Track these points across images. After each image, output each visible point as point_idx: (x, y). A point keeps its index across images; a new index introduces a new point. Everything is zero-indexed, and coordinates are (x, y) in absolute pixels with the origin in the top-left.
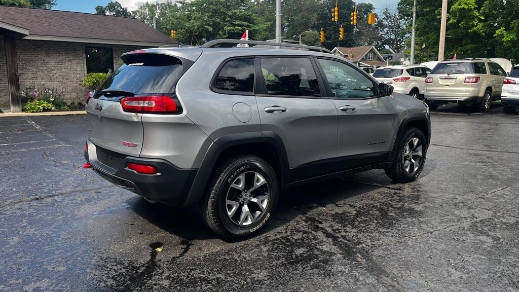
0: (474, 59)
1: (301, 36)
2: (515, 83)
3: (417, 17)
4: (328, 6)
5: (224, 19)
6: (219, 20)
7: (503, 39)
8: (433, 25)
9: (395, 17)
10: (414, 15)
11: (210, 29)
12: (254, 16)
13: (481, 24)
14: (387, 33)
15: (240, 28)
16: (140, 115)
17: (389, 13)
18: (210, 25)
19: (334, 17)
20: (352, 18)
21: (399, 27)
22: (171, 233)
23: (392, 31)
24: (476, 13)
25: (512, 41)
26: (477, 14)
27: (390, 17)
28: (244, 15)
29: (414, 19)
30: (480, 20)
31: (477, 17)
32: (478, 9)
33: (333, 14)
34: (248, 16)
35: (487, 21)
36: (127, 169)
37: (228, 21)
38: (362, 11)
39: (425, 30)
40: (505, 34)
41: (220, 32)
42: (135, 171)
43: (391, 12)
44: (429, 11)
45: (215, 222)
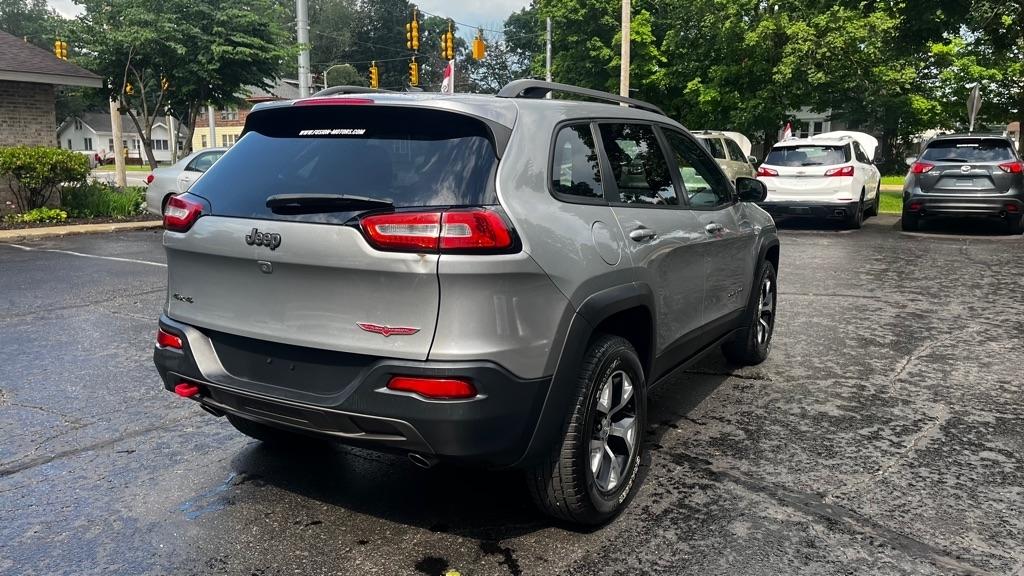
0: (706, 133)
1: (328, 74)
2: (777, 175)
3: (554, 52)
4: (370, 17)
5: (206, 29)
6: (197, 30)
7: (700, 98)
8: (584, 67)
9: (497, 48)
10: (549, 46)
11: (181, 50)
12: (273, 27)
13: (663, 71)
14: (485, 77)
15: (247, 50)
16: (433, 258)
17: (486, 40)
18: (177, 41)
19: (412, 40)
20: (443, 44)
21: (505, 67)
22: (434, 529)
23: (494, 74)
24: (654, 51)
25: (714, 102)
26: (656, 53)
27: (488, 47)
28: (250, 23)
29: (549, 54)
30: (661, 64)
31: (655, 57)
32: (658, 44)
33: (409, 35)
34: (261, 25)
35: (673, 66)
36: (384, 390)
37: (219, 34)
38: (435, 31)
39: (570, 76)
40: (702, 89)
41: (200, 57)
42: (414, 396)
43: (489, 37)
44: (577, 42)
45: (576, 493)
